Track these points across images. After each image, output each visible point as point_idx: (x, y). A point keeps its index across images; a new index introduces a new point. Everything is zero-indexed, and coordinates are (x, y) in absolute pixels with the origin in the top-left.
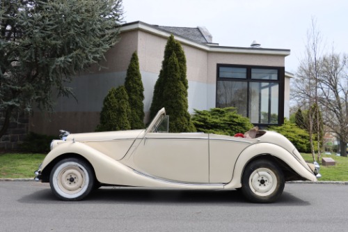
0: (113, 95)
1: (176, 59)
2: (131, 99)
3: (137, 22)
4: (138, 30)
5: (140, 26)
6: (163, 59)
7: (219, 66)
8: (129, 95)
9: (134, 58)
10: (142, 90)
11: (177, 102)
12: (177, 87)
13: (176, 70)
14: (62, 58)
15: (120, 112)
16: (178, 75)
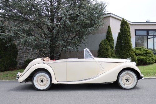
0: (103, 43)
1: (127, 28)
2: (110, 44)
3: (110, 13)
4: (110, 16)
5: (111, 15)
6: (120, 28)
7: (136, 30)
8: (109, 43)
9: (109, 28)
10: (113, 41)
11: (129, 45)
12: (128, 39)
13: (127, 32)
14: (91, 29)
15: (107, 50)
16: (128, 34)
